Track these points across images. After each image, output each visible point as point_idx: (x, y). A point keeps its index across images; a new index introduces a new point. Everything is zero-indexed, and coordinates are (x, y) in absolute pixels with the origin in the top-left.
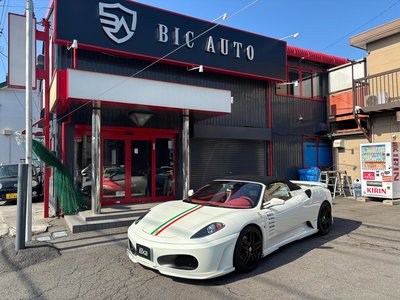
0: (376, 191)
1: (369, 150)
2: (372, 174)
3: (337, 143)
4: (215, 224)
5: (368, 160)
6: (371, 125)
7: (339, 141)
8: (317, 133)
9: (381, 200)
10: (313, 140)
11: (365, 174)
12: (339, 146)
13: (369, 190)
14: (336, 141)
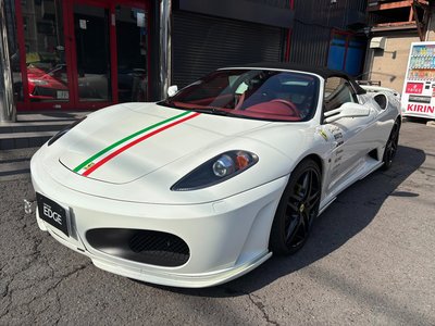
0: (420, 108)
1: (423, 53)
2: (420, 85)
3: (375, 42)
4: (232, 154)
5: (418, 66)
6: (429, 16)
7: (379, 39)
8: (350, 26)
9: (424, 121)
10: (343, 36)
11: (410, 85)
12: (377, 46)
13: (409, 107)
14: (374, 39)
